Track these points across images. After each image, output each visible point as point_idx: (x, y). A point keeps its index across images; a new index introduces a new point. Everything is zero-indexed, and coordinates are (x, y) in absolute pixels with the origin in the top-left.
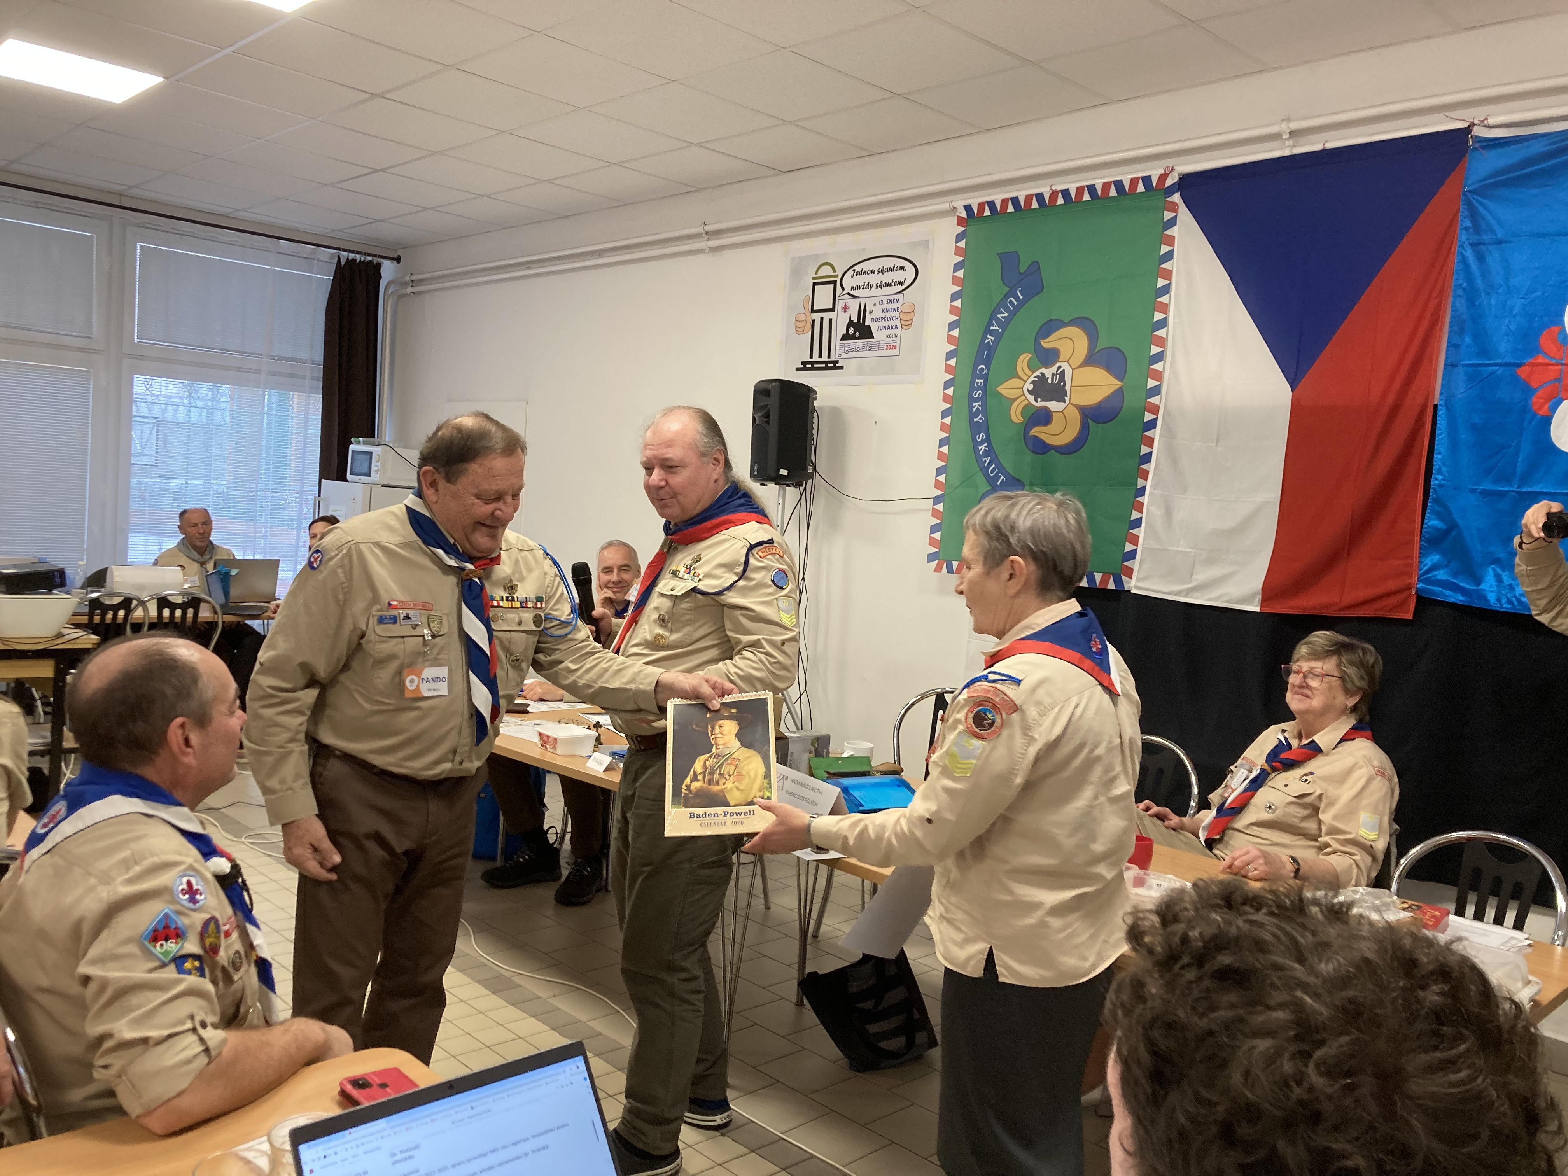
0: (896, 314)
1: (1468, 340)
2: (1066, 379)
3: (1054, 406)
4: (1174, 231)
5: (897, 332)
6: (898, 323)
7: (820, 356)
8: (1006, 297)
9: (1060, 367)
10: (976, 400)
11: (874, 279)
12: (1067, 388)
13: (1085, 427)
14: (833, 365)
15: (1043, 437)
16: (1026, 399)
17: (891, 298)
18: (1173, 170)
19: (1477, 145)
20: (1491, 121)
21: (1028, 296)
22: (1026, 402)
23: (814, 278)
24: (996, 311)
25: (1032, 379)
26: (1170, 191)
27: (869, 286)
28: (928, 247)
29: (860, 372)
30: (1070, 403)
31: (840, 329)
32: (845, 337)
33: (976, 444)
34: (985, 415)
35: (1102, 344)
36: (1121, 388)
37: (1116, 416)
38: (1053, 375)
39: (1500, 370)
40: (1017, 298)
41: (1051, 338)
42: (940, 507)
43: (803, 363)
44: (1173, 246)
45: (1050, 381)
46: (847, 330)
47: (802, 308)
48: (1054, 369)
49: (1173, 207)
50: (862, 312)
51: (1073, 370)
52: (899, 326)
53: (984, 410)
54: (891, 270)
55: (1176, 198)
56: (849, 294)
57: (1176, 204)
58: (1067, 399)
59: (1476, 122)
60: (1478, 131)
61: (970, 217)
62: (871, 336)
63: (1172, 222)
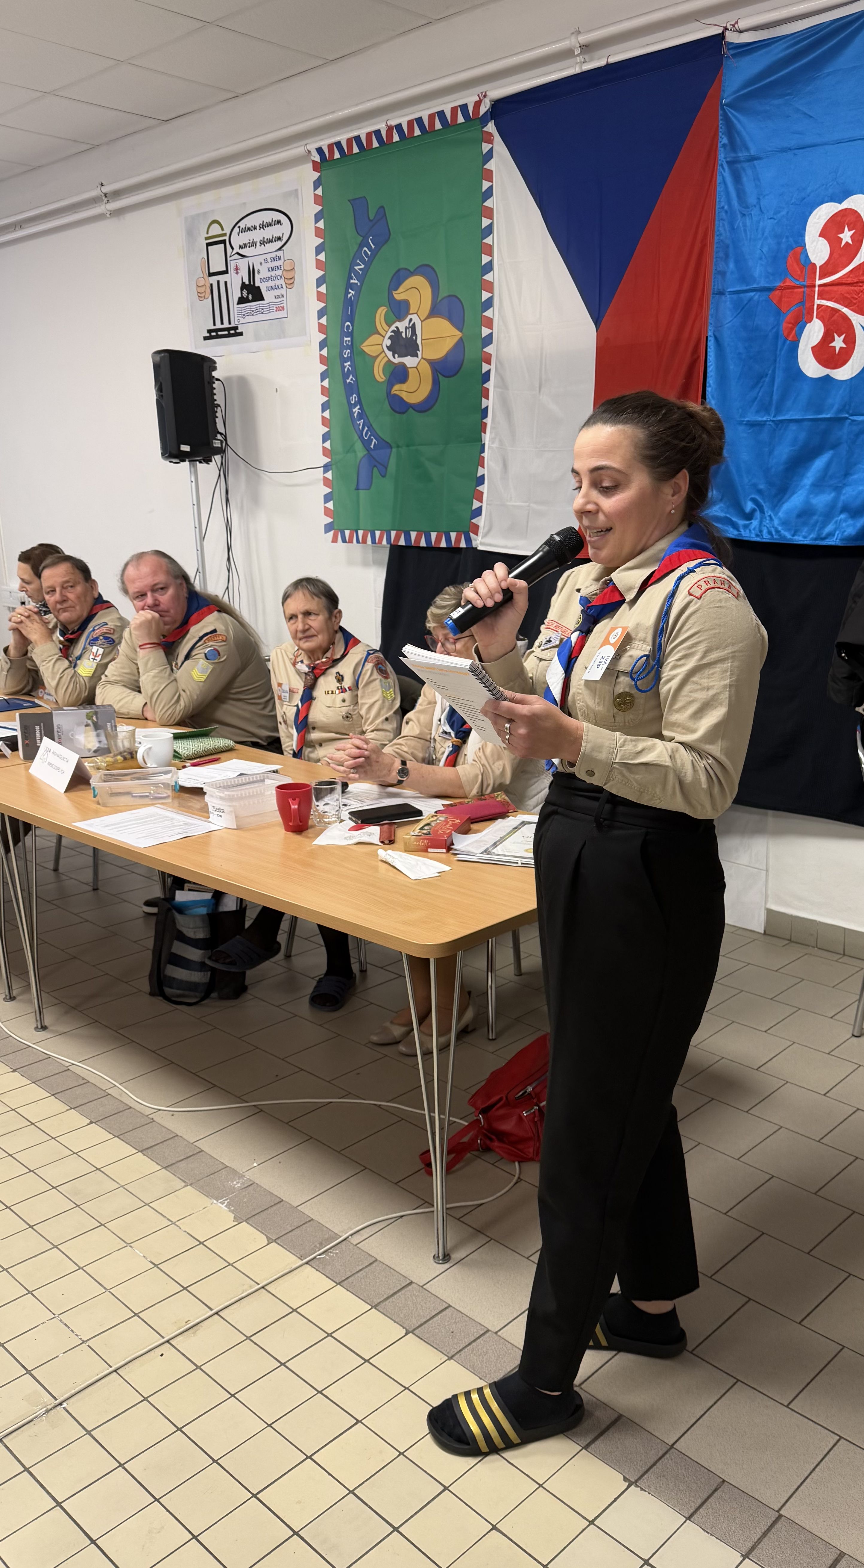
0: (279, 272)
1: (732, 265)
2: (417, 332)
3: (409, 361)
4: (491, 165)
5: (283, 291)
6: (281, 282)
7: (222, 323)
8: (361, 246)
9: (411, 320)
10: (346, 360)
11: (257, 235)
12: (419, 341)
13: (436, 382)
14: (233, 332)
15: (404, 396)
16: (386, 356)
17: (273, 255)
18: (485, 96)
19: (732, 52)
20: (742, 25)
21: (379, 245)
22: (386, 359)
23: (206, 239)
24: (353, 263)
25: (389, 334)
26: (484, 120)
27: (253, 244)
28: (297, 196)
29: (257, 338)
30: (422, 358)
31: (236, 293)
32: (242, 301)
33: (351, 406)
34: (355, 376)
35: (443, 293)
36: (461, 339)
37: (460, 368)
38: (406, 328)
39: (756, 296)
40: (370, 248)
41: (401, 289)
42: (329, 475)
43: (209, 331)
44: (492, 182)
45: (404, 336)
46: (242, 293)
47: (200, 272)
48: (406, 323)
49: (489, 139)
50: (252, 272)
51: (422, 321)
52: (284, 286)
53: (354, 371)
54: (270, 225)
55: (491, 127)
56: (238, 253)
57: (490, 134)
58: (419, 353)
59: (729, 27)
60: (732, 37)
61: (324, 162)
62: (261, 298)
63: (489, 155)
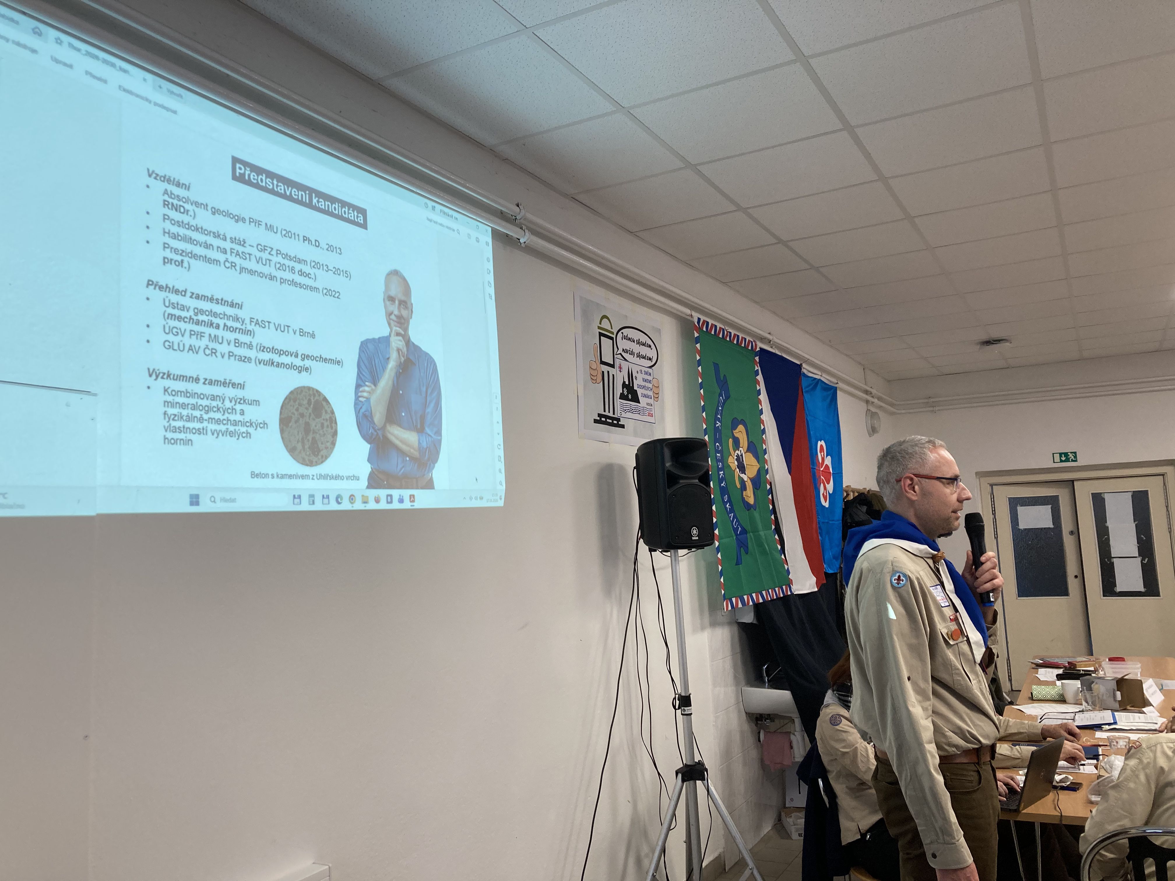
0: (650, 385)
4: (759, 378)
5: (652, 401)
6: (652, 394)
7: (609, 412)
9: (740, 451)
11: (635, 348)
12: (745, 465)
14: (615, 423)
17: (646, 370)
23: (599, 328)
25: (736, 457)
26: (756, 354)
28: (660, 333)
29: (635, 433)
30: (746, 476)
31: (619, 387)
32: (622, 396)
36: (759, 468)
41: (736, 430)
42: (719, 556)
43: (600, 415)
46: (623, 391)
47: (594, 356)
50: (630, 376)
51: (744, 454)
52: (653, 397)
54: (643, 344)
55: (757, 359)
56: (620, 354)
57: (757, 362)
58: (746, 473)
62: (638, 401)
63: (757, 373)
